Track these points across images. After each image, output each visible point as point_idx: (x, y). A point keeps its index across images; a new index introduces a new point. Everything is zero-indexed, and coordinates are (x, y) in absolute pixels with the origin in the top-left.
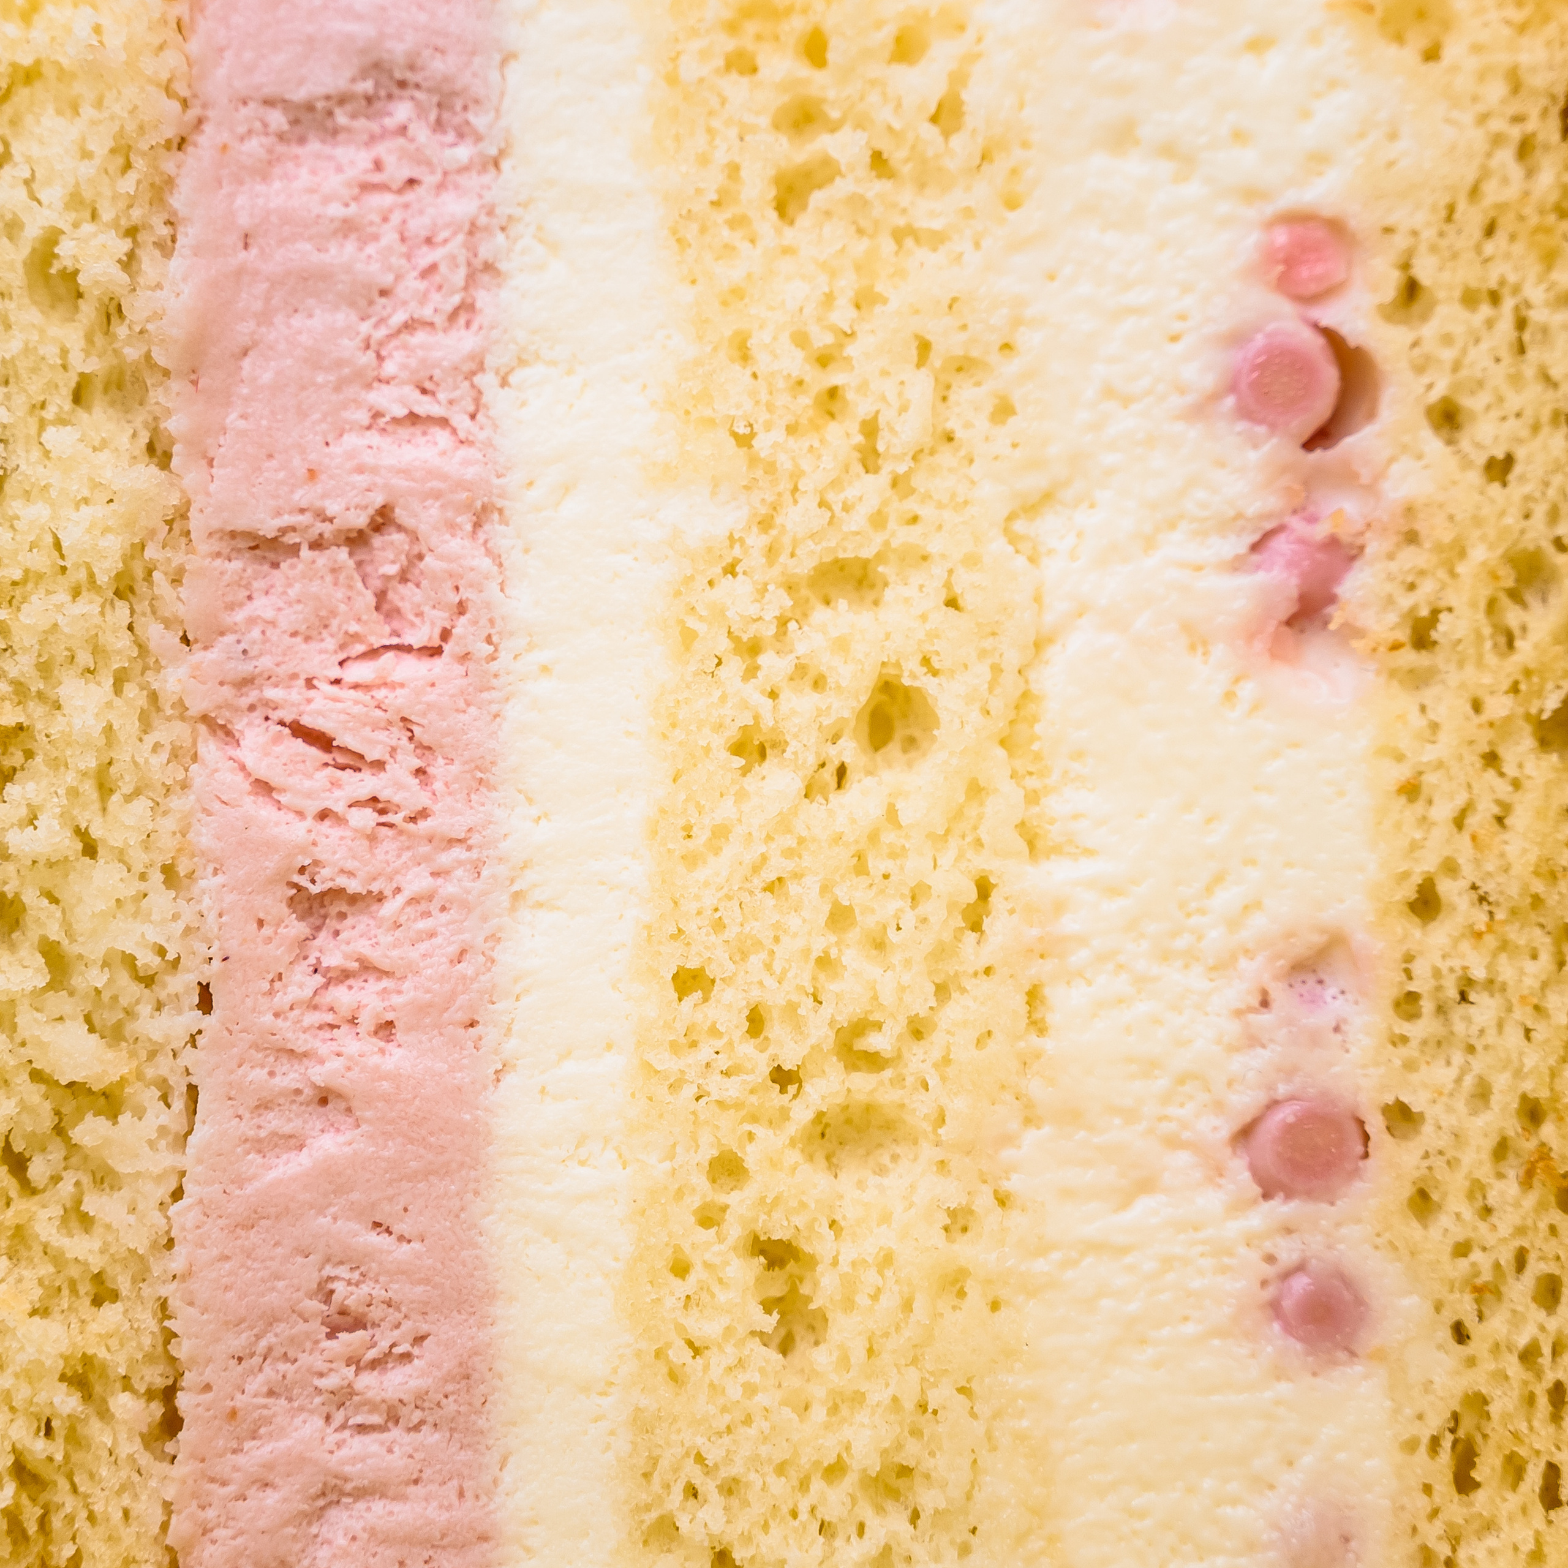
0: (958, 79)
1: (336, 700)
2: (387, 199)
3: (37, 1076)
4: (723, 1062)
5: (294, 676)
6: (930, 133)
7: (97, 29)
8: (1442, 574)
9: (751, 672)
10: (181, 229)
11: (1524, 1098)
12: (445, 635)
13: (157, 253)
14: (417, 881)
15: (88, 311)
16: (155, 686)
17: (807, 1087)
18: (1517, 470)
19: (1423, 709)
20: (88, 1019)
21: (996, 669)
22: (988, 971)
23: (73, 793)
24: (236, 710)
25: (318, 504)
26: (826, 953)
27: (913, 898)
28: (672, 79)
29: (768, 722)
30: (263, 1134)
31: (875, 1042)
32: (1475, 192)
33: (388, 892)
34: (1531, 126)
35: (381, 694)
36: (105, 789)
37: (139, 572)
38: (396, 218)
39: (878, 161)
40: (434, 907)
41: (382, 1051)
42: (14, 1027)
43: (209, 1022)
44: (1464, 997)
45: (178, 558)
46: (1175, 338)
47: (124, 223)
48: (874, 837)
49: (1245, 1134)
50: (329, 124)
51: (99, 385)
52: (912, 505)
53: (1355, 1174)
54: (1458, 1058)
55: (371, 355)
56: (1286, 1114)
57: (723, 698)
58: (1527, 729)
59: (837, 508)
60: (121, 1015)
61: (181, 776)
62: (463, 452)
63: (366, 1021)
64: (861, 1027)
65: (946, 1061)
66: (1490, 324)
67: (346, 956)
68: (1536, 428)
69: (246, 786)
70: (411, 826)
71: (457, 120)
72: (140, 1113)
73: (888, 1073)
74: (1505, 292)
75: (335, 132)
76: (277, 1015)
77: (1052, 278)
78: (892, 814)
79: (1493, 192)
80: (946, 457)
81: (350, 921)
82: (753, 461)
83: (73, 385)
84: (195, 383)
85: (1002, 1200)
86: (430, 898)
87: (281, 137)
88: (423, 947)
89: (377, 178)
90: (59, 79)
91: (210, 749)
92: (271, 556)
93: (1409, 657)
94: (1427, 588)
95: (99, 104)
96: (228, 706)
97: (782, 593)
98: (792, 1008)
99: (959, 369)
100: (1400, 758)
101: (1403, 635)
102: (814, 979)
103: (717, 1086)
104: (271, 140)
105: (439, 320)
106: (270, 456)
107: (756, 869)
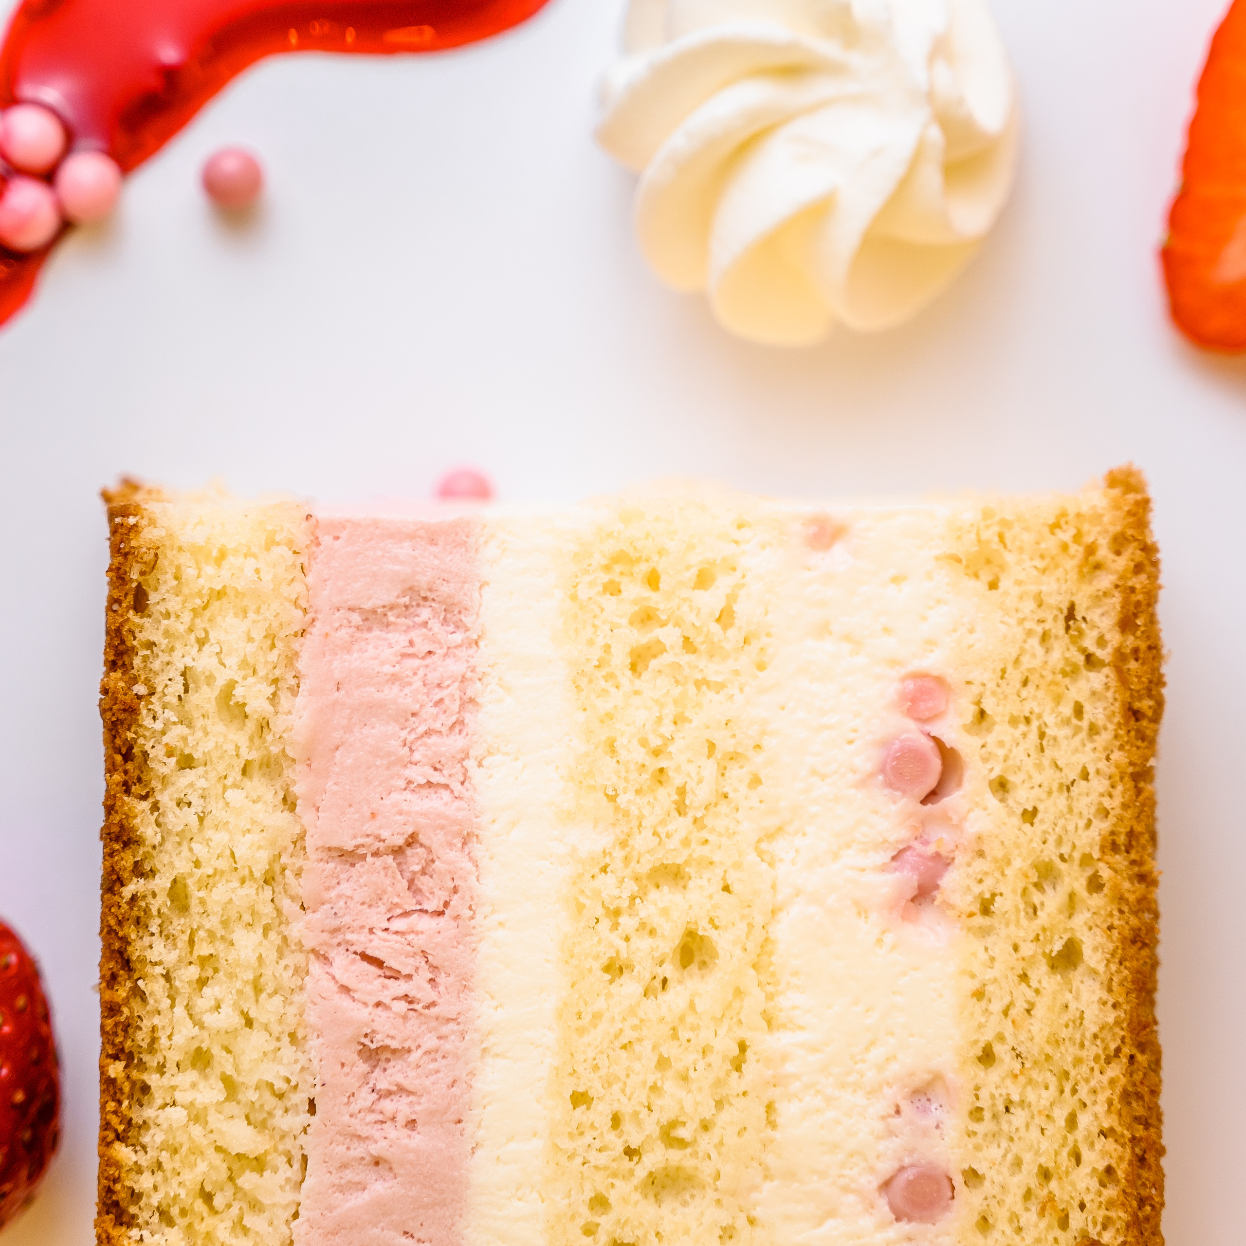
0: (732, 598)
1: (385, 940)
2: (416, 662)
3: (219, 1149)
4: (597, 1144)
5: (363, 927)
6: (715, 628)
7: (257, 571)
8: (997, 874)
9: (615, 926)
10: (302, 681)
11: (1040, 1166)
12: (446, 904)
13: (289, 694)
14: (429, 1042)
15: (251, 726)
16: (286, 933)
17: (644, 1158)
18: (1040, 816)
19: (986, 949)
20: (247, 1117)
21: (750, 926)
22: (744, 1094)
23: (240, 992)
24: (330, 946)
25: (376, 832)
26: (655, 1084)
27: (704, 1053)
28: (574, 598)
29: (624, 955)
30: (343, 1182)
31: (682, 1133)
32: (1017, 661)
33: (413, 1048)
34: (1047, 626)
35: (410, 937)
36: (258, 989)
37: (278, 869)
38: (421, 673)
39: (688, 644)
40: (439, 1056)
41: (409, 1136)
42: (207, 1123)
43: (314, 1120)
44: (1007, 1110)
45: (299, 862)
46: (850, 742)
47: (271, 677)
48: (682, 1019)
49: (887, 1184)
50: (385, 620)
51: (256, 765)
52: (704, 834)
53: (947, 1208)
54: (1004, 1144)
55: (407, 749)
56: (909, 1175)
57: (599, 941)
58: (1044, 961)
59: (663, 836)
60: (265, 1116)
61: (299, 983)
62: (457, 803)
63: (401, 1120)
64: (674, 1124)
65: (721, 1143)
66: (1024, 735)
67: (390, 1083)
68: (1050, 793)
69: (335, 988)
70: (426, 1011)
71: (455, 619)
72: (275, 1171)
73: (689, 1150)
74: (1033, 718)
75: (388, 625)
76: (351, 1116)
77: (783, 708)
78: (692, 1006)
79: (1027, 662)
80: (723, 808)
81: (392, 1063)
82: (617, 809)
83: (242, 766)
84: (309, 766)
85: (752, 1221)
86: (437, 1051)
87: (358, 628)
88: (433, 1078)
89: (410, 650)
90: (236, 597)
91: (316, 968)
92: (351, 860)
93: (980, 920)
94: (989, 882)
95: (258, 611)
96: (325, 943)
97: (632, 883)
98: (636, 1114)
99: (731, 759)
100: (973, 976)
101: (976, 908)
102: (649, 1097)
103: (594, 1158)
104: (353, 630)
105: (444, 730)
106: (350, 805)
107: (616, 1037)
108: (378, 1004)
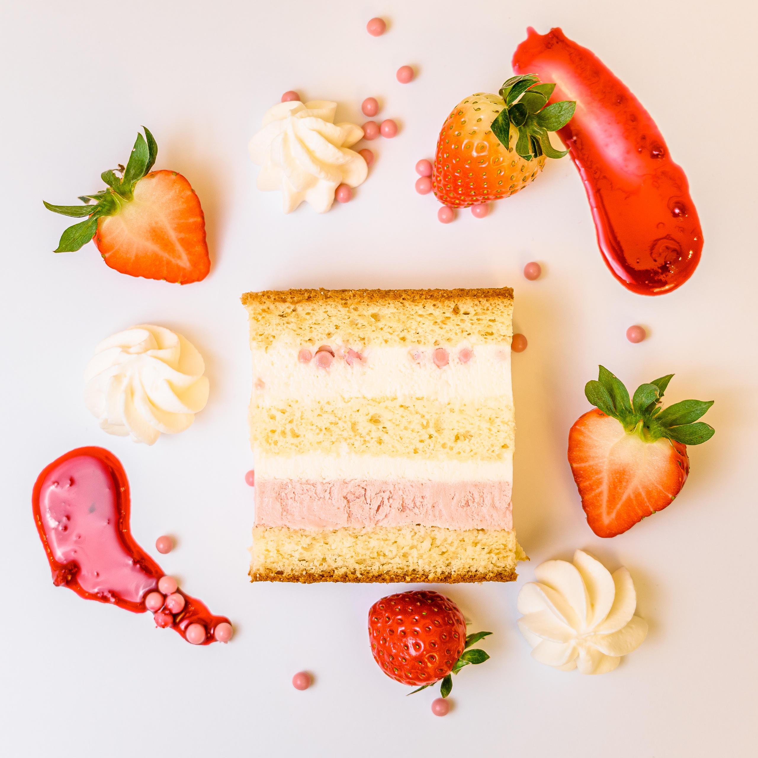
0: (278, 410)
1: (373, 505)
2: (296, 496)
3: (430, 550)
4: (428, 446)
5: (369, 511)
6: (286, 414)
7: (271, 541)
8: (353, 336)
9: (368, 442)
10: (301, 528)
11: (433, 324)
12: (363, 488)
13: (305, 532)
14: (401, 493)
15: (314, 542)
16: (371, 532)
17: (432, 434)
18: (337, 325)
19: (374, 339)
20: (421, 542)
21: (368, 404)
22: (414, 406)
23: (387, 545)
24: (374, 520)
25: (343, 507)
26: (411, 430)
27: (403, 417)
28: (278, 453)
29: (376, 439)
30: (439, 516)
31: (425, 423)
32: (295, 331)
33: (402, 497)
34: (285, 323)
35: (372, 498)
36: (386, 540)
37: (353, 535)
38: (300, 495)
39: (291, 422)
40: (404, 490)
41: (426, 498)
42: (422, 554)
43: (422, 524)
44: (418, 333)
45: (351, 529)
46: (317, 377)
47: (301, 537)
48: (394, 423)
49: (438, 366)
50: (285, 505)
51: (325, 541)
52: (343, 417)
53: (445, 350)
54: (427, 334)
55: (320, 499)
56: (436, 360)
57: (373, 446)
58: (377, 323)
59: (344, 429)
60: (421, 537)
61: (384, 528)
62: (335, 485)
63: (422, 500)
64: (422, 425)
65: (428, 412)
66: (315, 329)
67: (412, 503)
68: (331, 322)
69: (386, 519)
70: (392, 493)
71: (284, 486)
72: (435, 535)
73: (430, 421)
74: (310, 326)
75: (286, 504)
76: (421, 514)
77: (308, 396)
78: (390, 420)
79: (295, 328)
80: (335, 412)
81: (406, 503)
82: (336, 441)
83: (325, 544)
84: (325, 526)
85: (449, 404)
86: (403, 490)
87: (287, 513)
88: (410, 492)
89: (293, 498)
90: (279, 546)
91: (380, 524)
92: (351, 514)
93: (366, 341)
94: (355, 339)
95: (282, 541)
96: (374, 521)
97: (356, 437)
98: (419, 436)
99: (322, 409)
100: (381, 343)
101: (362, 342)
102: (415, 432)
103: (431, 447)
104: (288, 514)
105: (315, 489)
106: (336, 515)
107: (399, 441)
108: (390, 507)
